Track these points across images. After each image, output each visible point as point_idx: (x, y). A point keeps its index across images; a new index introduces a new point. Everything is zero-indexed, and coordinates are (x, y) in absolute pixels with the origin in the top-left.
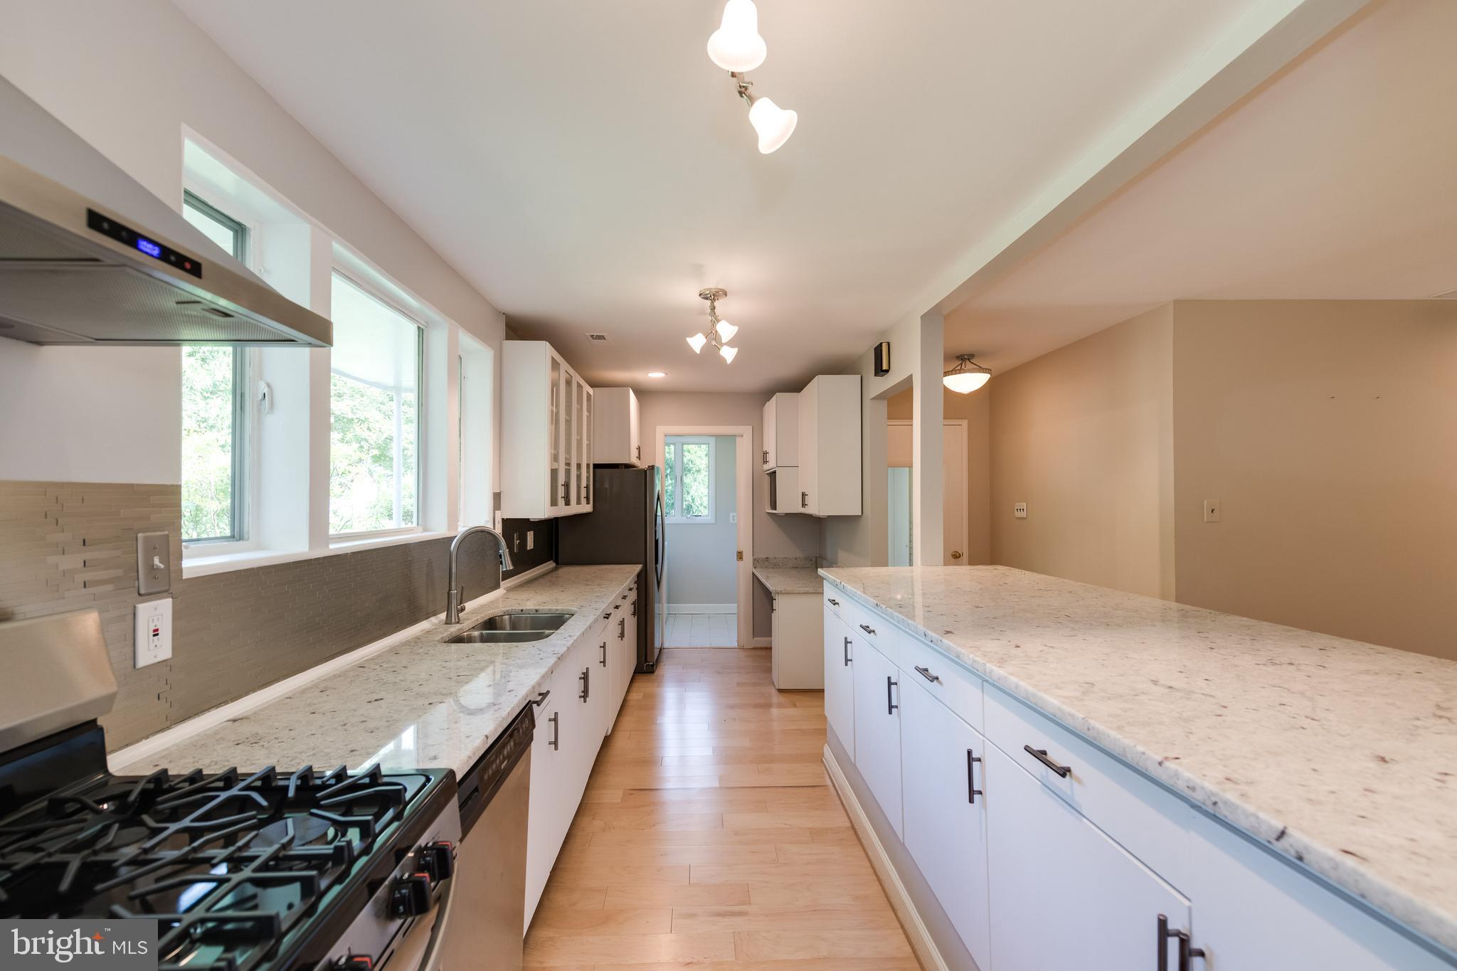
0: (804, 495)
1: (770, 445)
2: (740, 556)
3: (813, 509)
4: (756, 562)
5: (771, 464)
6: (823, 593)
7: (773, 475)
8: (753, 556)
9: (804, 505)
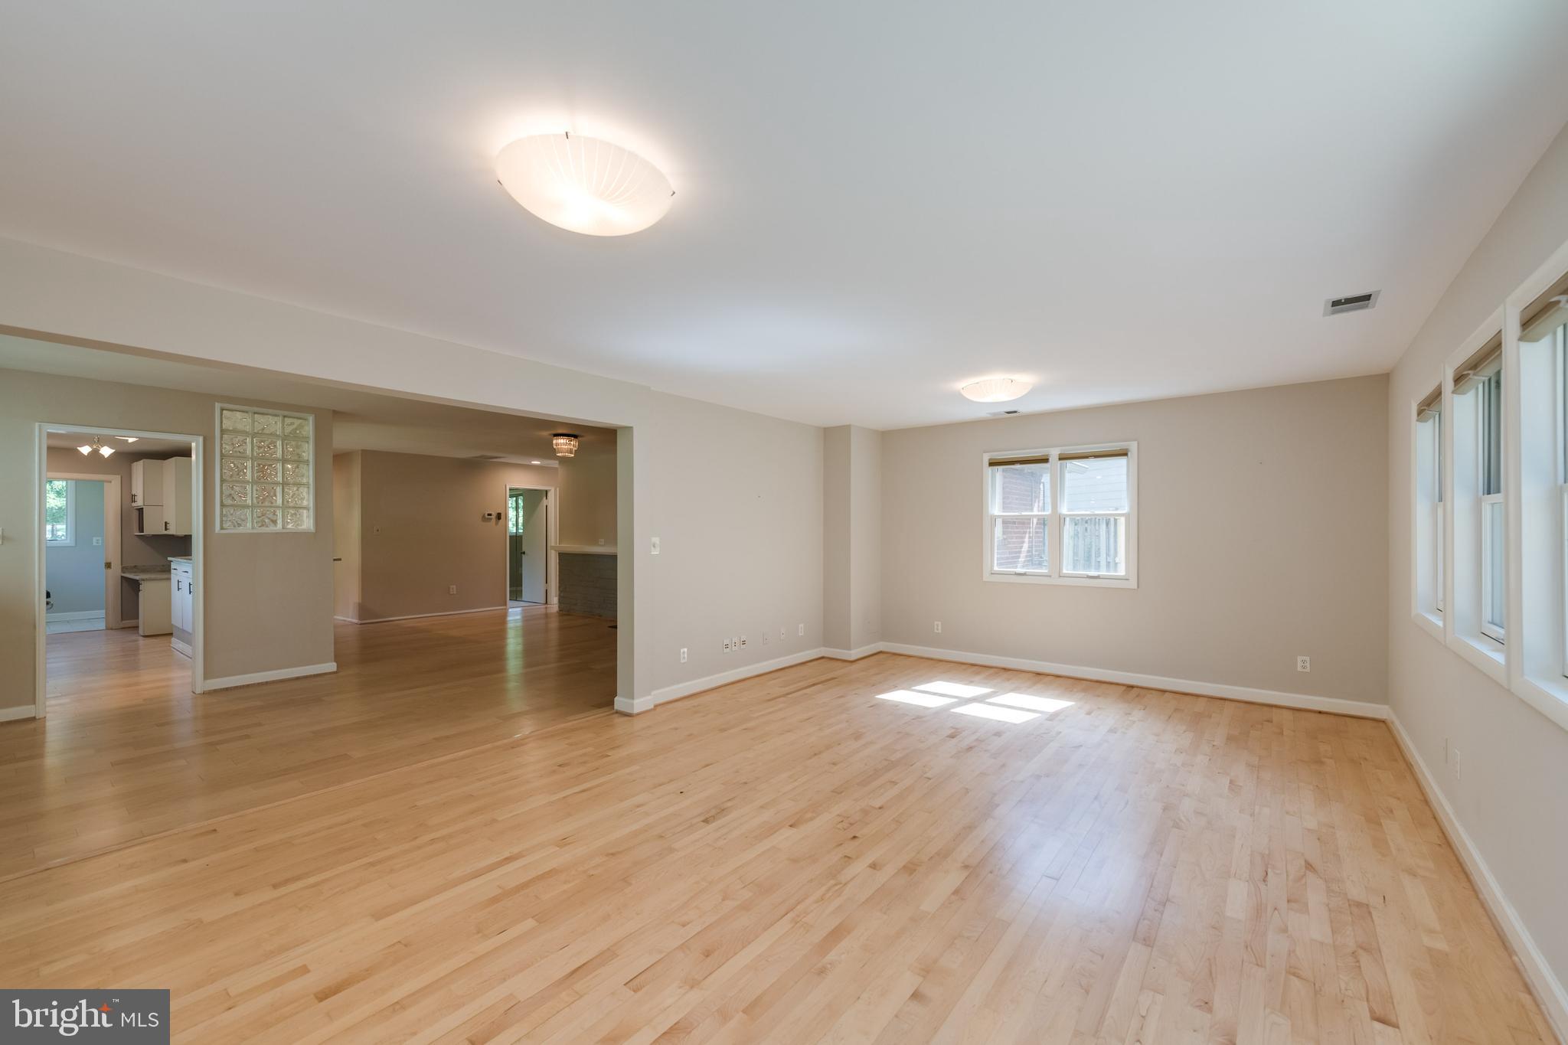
0: (166, 523)
1: (138, 489)
2: (108, 565)
3: (172, 531)
4: (124, 569)
5: (139, 503)
6: (170, 579)
7: (140, 511)
8: (122, 564)
9: (166, 529)
